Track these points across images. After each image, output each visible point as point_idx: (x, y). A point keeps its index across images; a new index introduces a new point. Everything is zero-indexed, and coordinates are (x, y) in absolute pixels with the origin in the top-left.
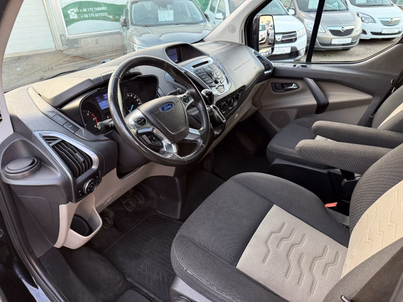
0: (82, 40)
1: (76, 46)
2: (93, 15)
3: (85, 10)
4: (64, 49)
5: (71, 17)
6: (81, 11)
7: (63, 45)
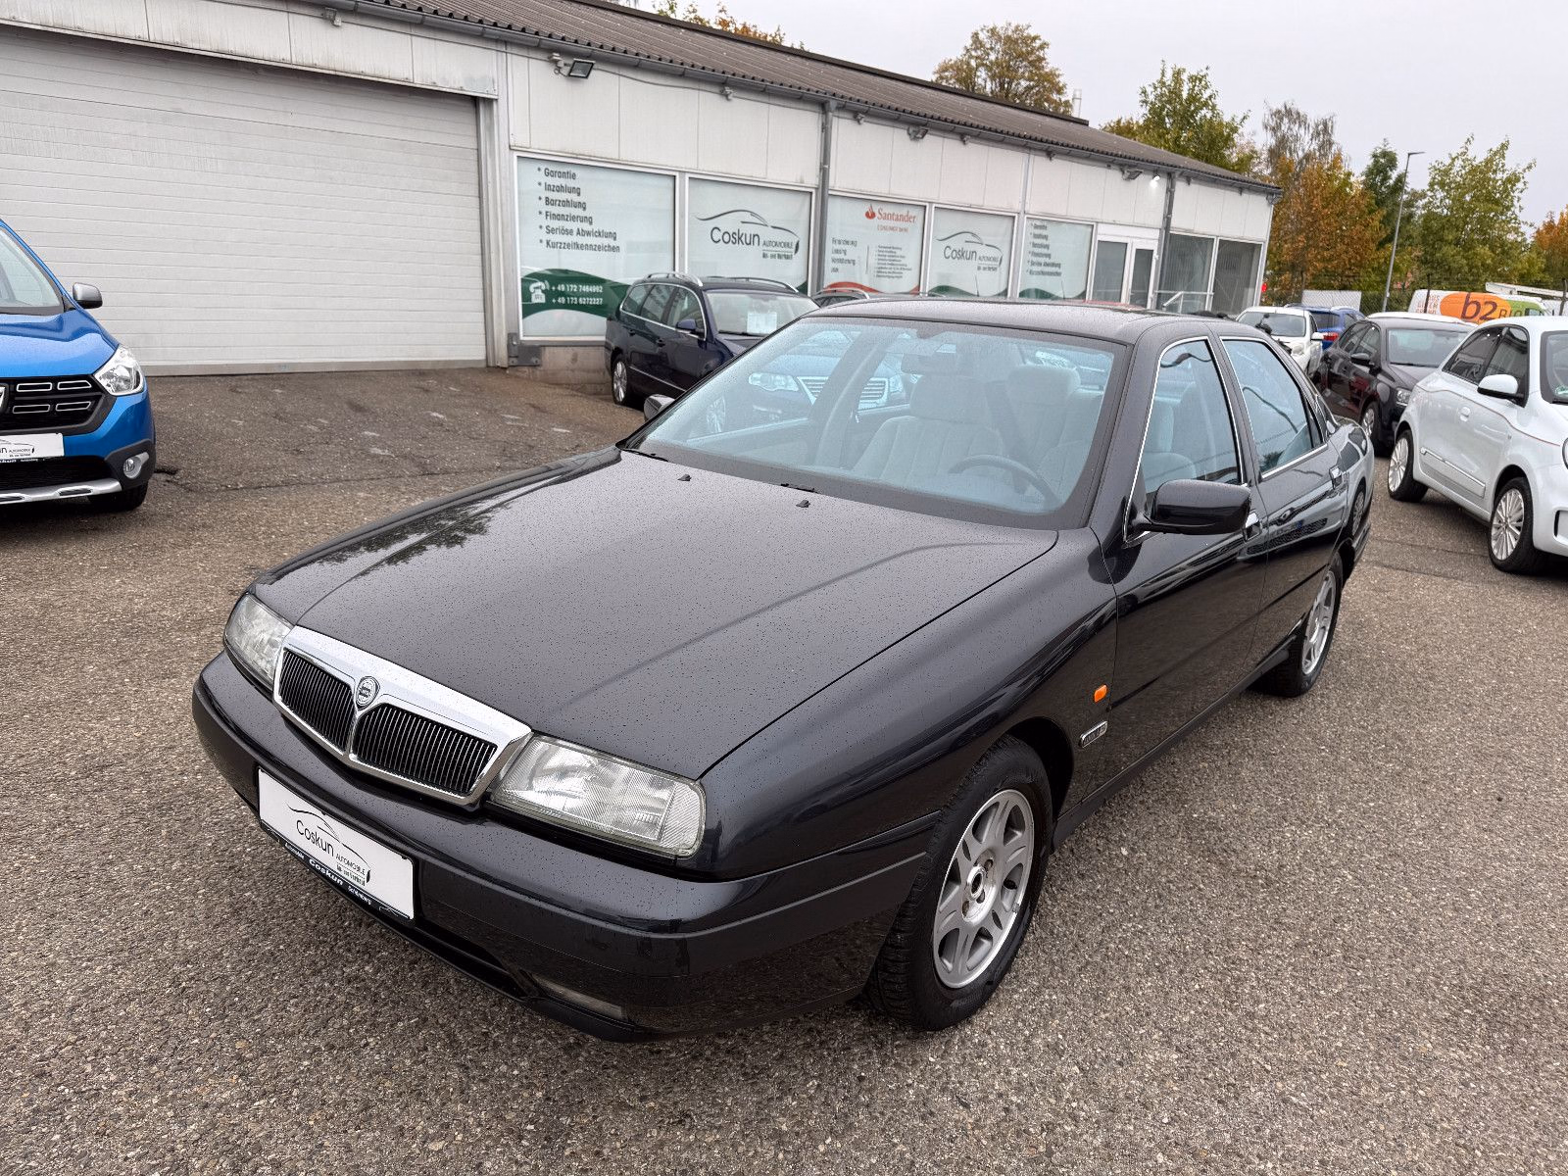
0: (547, 349)
1: (534, 360)
2: (574, 300)
3: (561, 287)
4: (511, 363)
6: (554, 288)
7: (509, 357)
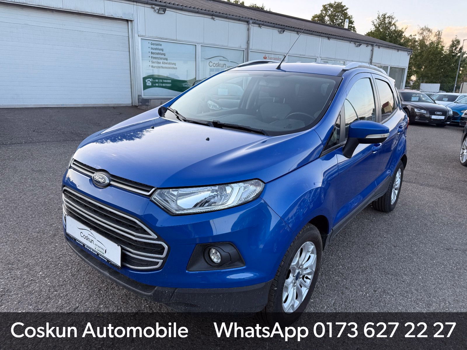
0: (152, 100)
1: (147, 104)
2: (161, 85)
3: (157, 81)
4: (139, 105)
5: (147, 84)
6: (154, 81)
7: (139, 102)
